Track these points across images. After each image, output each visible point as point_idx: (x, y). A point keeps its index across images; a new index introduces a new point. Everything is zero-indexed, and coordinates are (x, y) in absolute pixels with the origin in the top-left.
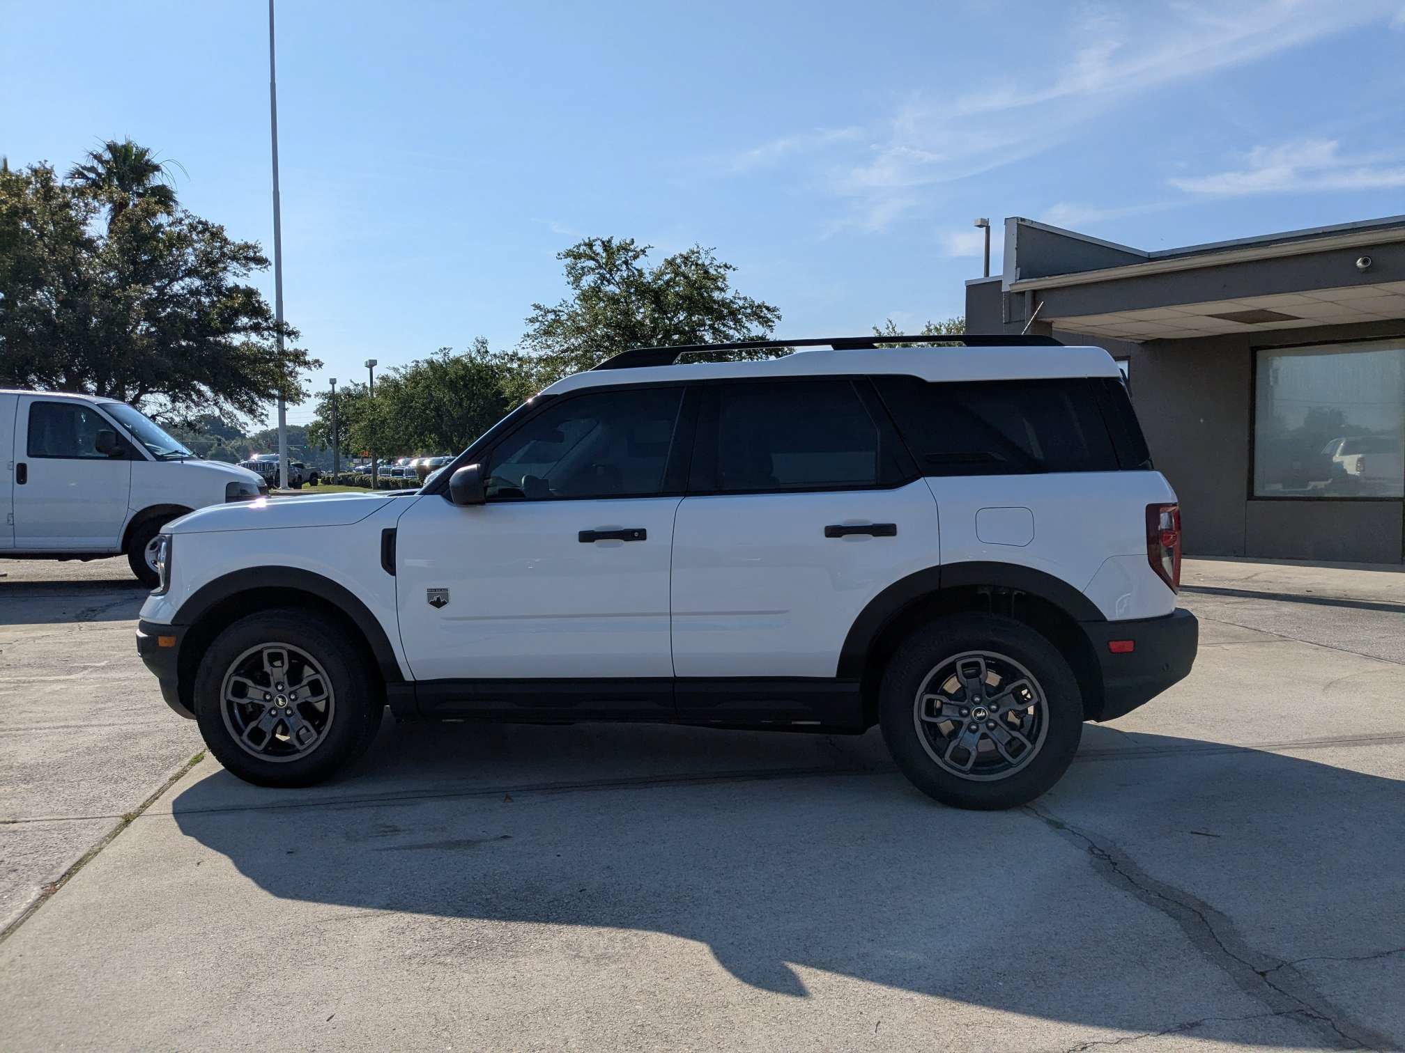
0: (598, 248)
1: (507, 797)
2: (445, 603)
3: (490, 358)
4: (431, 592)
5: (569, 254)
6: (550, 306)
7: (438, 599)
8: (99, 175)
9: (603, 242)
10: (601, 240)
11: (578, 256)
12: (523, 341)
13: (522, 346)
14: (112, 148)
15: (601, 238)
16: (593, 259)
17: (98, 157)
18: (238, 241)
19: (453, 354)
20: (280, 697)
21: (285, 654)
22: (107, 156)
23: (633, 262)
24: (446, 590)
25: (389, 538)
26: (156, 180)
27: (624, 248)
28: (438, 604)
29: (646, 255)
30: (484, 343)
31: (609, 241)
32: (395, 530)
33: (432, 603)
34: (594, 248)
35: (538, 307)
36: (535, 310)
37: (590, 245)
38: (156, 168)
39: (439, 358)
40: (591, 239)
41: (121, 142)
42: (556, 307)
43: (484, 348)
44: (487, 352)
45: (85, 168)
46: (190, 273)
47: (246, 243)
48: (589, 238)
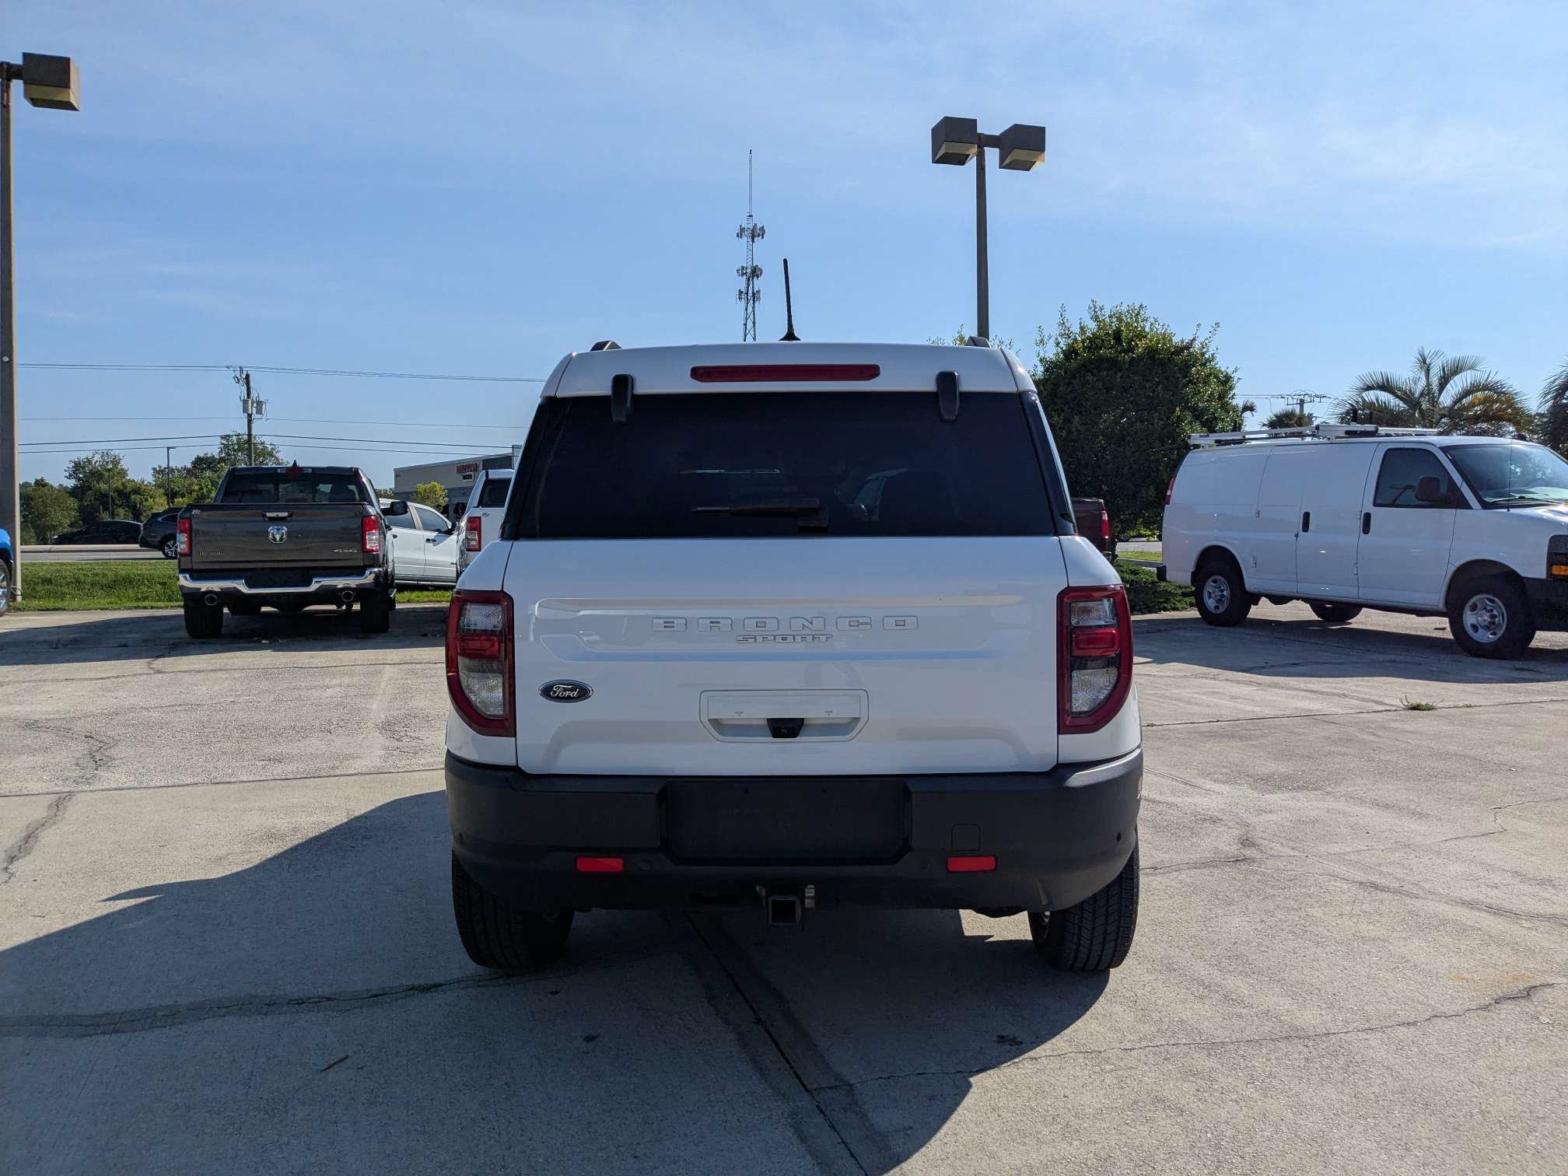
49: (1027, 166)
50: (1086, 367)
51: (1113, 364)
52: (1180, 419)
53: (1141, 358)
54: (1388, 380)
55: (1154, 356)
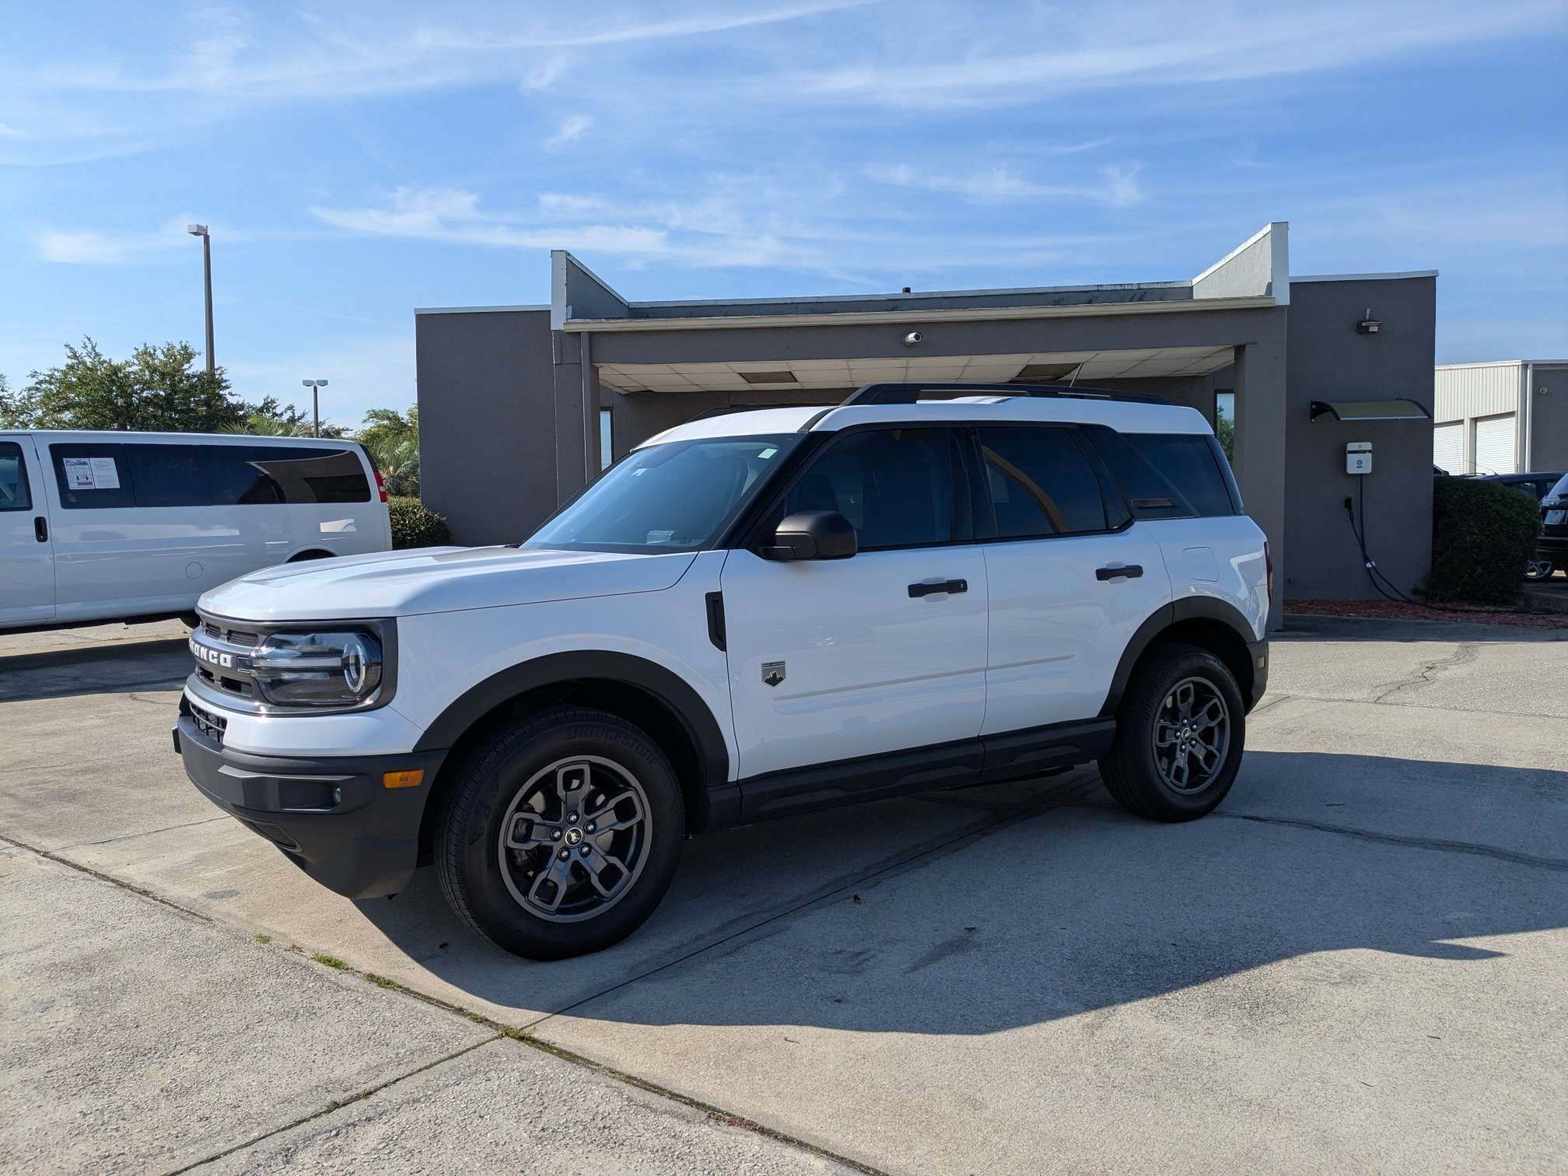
1: (856, 898)
2: (781, 679)
4: (767, 667)
7: (775, 675)
20: (573, 831)
21: (587, 769)
24: (783, 663)
25: (715, 603)
28: (774, 681)
32: (720, 594)
33: (767, 681)
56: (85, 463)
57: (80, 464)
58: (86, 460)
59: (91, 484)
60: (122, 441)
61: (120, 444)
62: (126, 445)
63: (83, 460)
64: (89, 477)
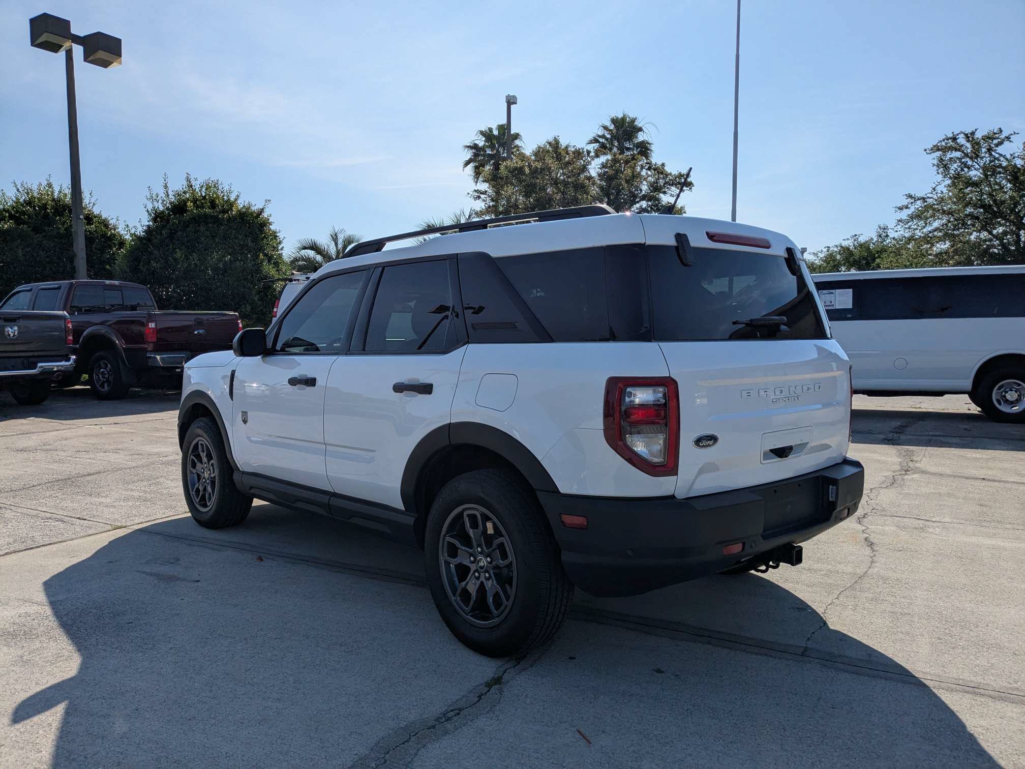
0: (962, 140)
3: (890, 240)
5: (937, 148)
6: (919, 195)
8: (607, 139)
9: (966, 135)
10: (964, 133)
11: (945, 150)
12: (896, 226)
13: (895, 230)
14: (614, 121)
15: (964, 131)
16: (959, 150)
17: (605, 128)
18: (675, 172)
19: (862, 239)
22: (612, 127)
23: (996, 148)
26: (641, 137)
27: (988, 138)
29: (1010, 141)
30: (885, 229)
31: (973, 133)
34: (958, 141)
35: (910, 196)
36: (907, 199)
37: (954, 139)
38: (640, 129)
39: (849, 243)
40: (955, 134)
41: (620, 116)
42: (926, 195)
43: (885, 232)
44: (887, 236)
45: (599, 136)
46: (644, 198)
47: (680, 173)
48: (953, 133)
49: (105, 64)
50: (195, 220)
51: (216, 220)
52: (262, 261)
53: (235, 218)
54: (315, 243)
55: (244, 217)
56: (832, 293)
57: (830, 293)
58: (833, 291)
59: (833, 305)
60: (862, 278)
61: (860, 280)
62: (865, 280)
63: (831, 291)
64: (832, 301)
